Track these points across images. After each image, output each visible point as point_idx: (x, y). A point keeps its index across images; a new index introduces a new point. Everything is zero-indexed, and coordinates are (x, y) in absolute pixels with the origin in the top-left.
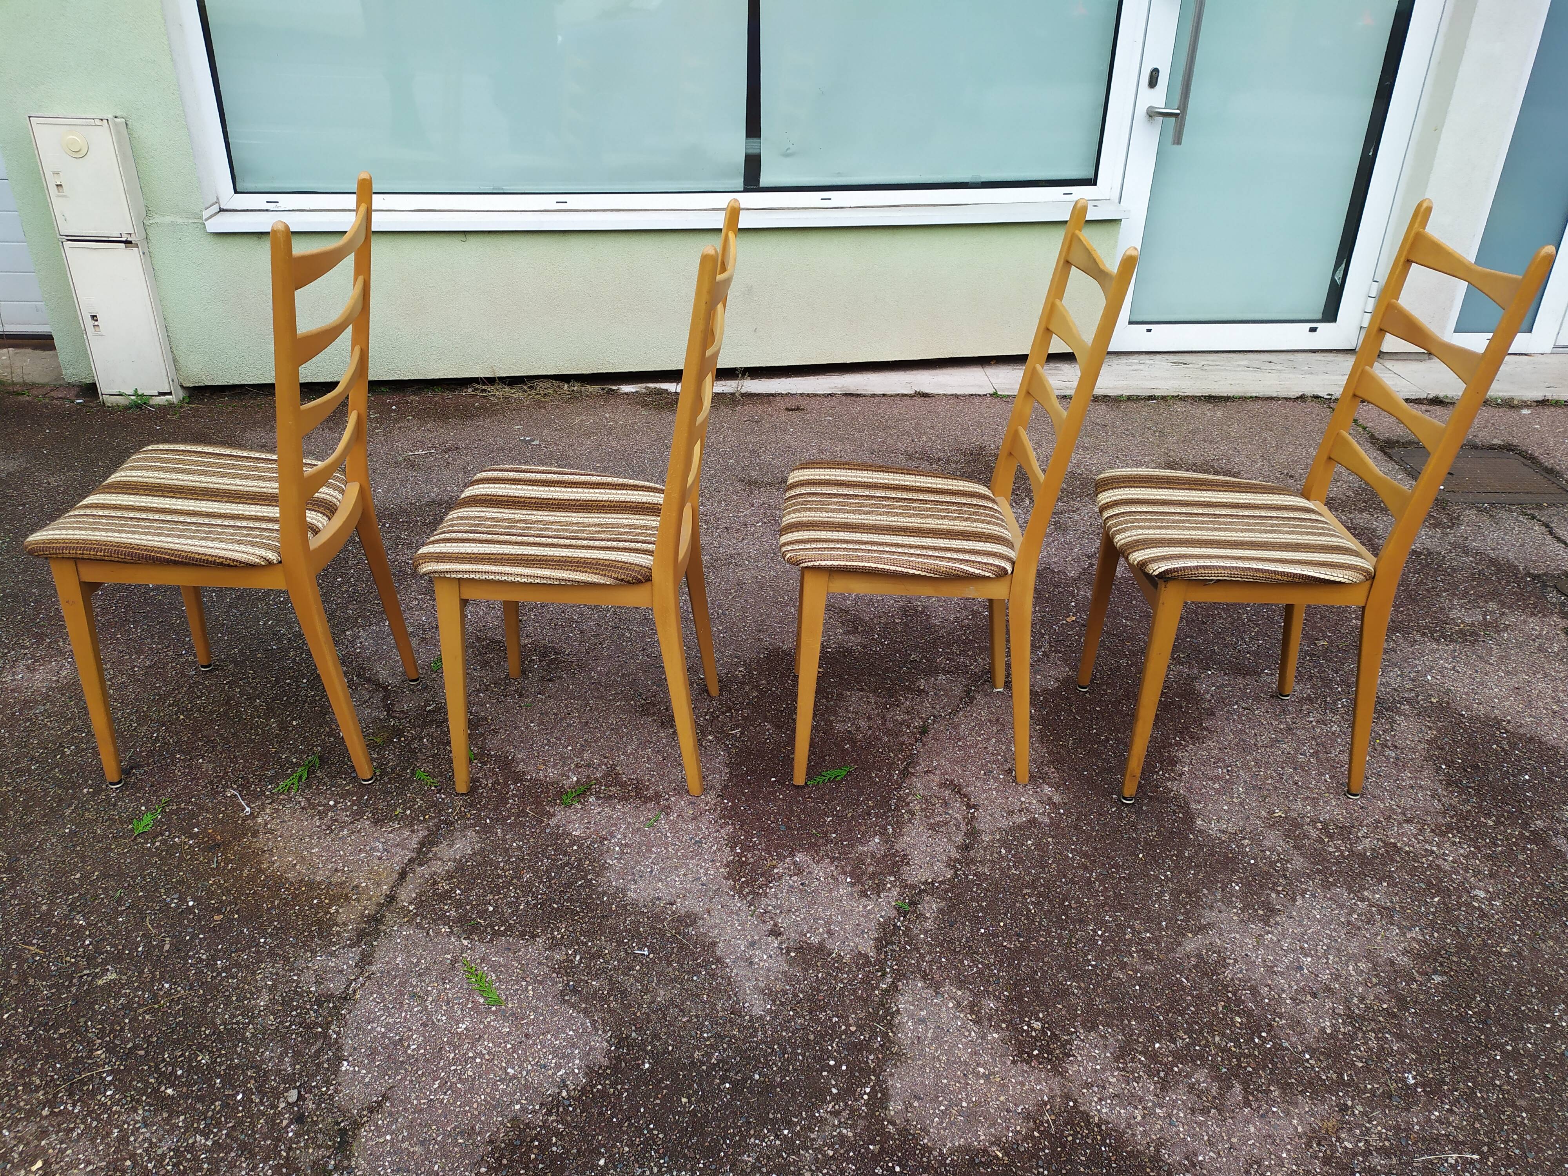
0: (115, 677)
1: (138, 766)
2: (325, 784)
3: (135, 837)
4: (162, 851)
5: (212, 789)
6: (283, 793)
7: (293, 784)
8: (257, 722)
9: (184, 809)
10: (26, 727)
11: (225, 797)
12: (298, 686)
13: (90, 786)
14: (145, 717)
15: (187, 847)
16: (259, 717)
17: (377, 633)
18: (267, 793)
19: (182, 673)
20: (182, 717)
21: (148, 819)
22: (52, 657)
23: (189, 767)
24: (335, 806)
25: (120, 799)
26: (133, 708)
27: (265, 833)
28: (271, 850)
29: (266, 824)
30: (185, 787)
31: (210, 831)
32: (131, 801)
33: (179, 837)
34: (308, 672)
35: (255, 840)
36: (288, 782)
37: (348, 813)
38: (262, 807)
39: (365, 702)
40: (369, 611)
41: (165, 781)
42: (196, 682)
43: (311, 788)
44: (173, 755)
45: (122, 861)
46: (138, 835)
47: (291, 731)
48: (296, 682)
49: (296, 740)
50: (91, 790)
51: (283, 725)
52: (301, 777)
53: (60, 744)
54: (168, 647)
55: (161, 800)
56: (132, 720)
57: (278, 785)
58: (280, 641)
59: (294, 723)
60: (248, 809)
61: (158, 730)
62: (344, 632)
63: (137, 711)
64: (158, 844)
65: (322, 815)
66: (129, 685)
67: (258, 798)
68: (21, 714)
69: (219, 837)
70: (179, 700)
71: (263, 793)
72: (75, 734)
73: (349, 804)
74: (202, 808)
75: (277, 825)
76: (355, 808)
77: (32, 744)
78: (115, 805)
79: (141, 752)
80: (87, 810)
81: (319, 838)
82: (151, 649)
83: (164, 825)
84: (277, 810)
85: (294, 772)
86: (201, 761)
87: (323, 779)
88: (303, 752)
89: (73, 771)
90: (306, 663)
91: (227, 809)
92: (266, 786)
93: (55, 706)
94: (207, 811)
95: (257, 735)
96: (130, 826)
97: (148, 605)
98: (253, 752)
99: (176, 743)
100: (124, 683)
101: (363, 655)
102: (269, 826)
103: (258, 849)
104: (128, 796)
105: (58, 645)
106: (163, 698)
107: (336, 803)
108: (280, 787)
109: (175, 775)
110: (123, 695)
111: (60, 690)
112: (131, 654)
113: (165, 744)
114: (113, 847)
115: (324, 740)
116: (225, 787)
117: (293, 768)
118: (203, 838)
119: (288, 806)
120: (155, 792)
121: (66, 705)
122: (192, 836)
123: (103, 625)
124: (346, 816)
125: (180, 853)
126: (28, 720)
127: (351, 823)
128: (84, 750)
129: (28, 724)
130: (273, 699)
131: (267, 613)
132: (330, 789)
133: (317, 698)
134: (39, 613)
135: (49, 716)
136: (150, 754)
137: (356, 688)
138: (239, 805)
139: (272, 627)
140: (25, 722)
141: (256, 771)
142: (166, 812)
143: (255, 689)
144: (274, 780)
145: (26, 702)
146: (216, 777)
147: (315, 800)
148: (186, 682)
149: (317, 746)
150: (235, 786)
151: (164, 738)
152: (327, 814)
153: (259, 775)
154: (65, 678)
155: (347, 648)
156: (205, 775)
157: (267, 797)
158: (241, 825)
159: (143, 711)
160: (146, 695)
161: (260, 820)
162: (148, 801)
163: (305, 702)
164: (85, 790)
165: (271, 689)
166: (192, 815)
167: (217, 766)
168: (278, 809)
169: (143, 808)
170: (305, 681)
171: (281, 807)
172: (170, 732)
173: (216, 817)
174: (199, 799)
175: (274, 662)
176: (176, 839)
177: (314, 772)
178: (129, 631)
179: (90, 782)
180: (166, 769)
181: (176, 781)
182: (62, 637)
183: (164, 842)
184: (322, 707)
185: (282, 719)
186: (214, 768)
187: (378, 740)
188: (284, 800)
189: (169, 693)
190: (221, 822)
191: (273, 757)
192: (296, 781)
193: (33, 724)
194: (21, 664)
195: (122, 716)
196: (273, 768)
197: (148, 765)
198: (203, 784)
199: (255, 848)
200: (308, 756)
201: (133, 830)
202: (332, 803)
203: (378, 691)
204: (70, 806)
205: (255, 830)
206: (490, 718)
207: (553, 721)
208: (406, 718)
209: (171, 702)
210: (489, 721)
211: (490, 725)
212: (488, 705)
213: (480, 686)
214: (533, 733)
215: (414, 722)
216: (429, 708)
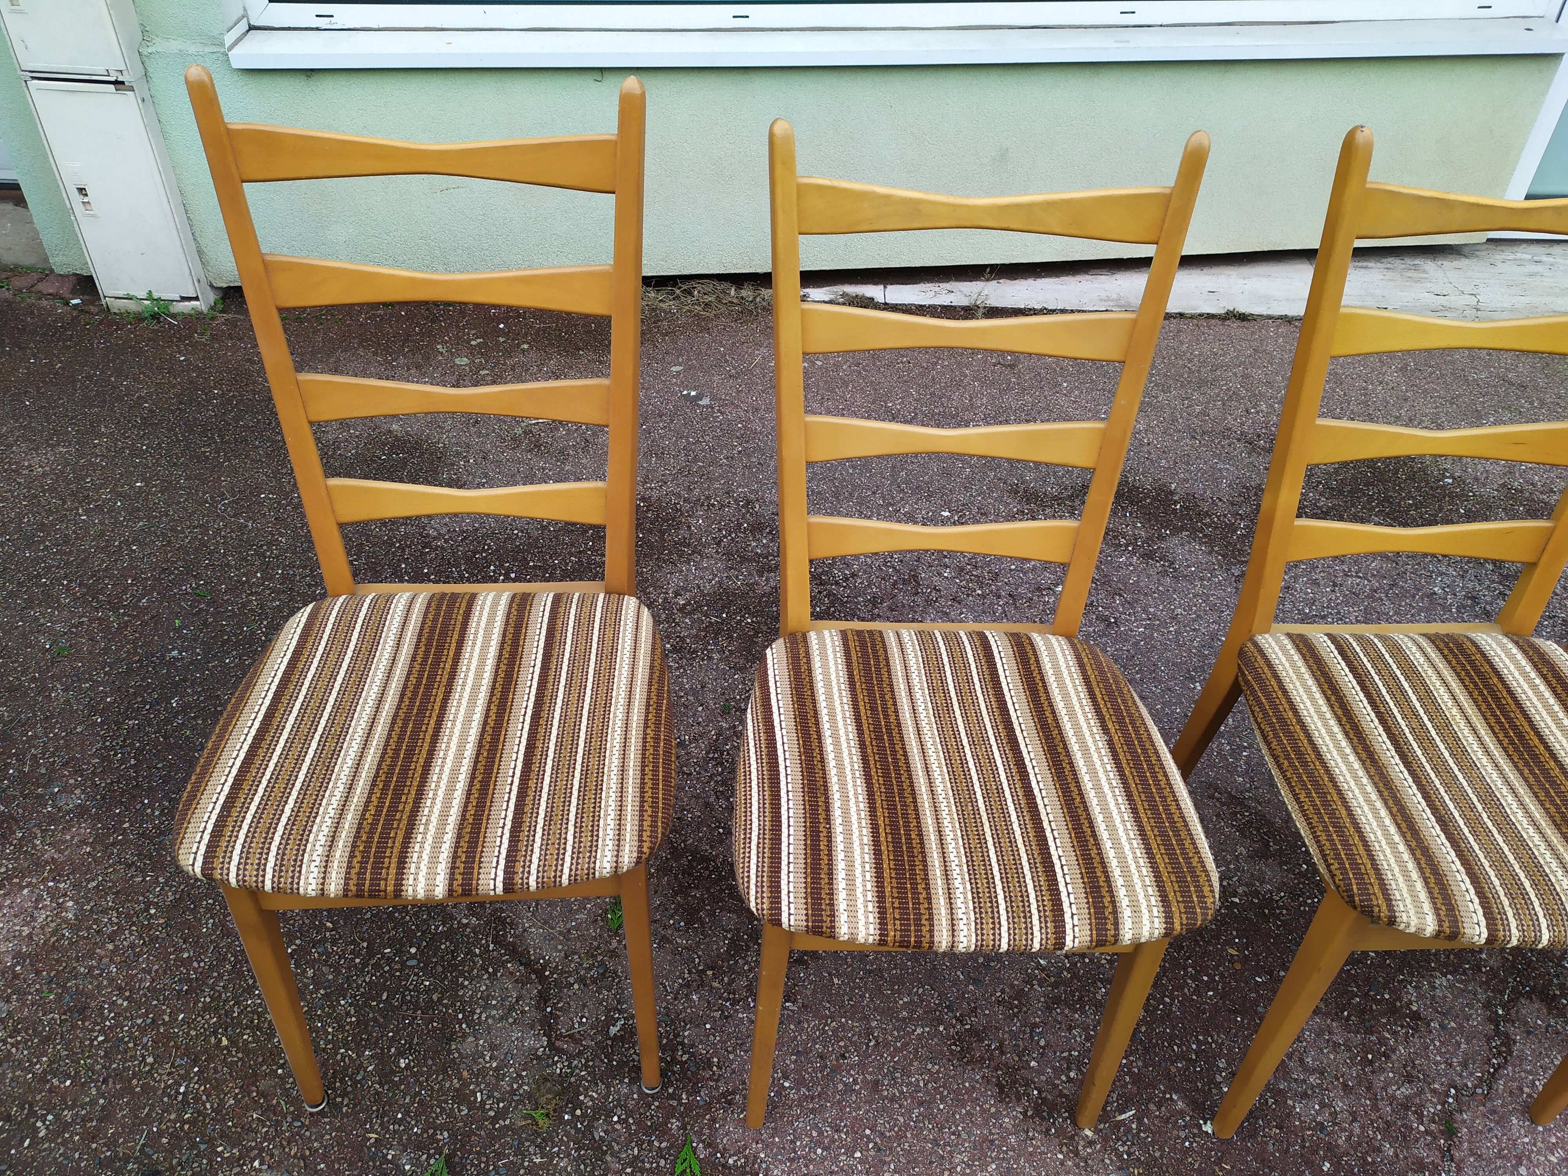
0: (120, 929)
8: (343, 1058)
12: (404, 965)
14: (168, 1037)
16: (346, 1045)
20: (225, 1041)
22: (24, 877)
26: (147, 1014)
39: (512, 1008)
44: (211, 1143)
47: (398, 1085)
48: (400, 952)
49: (407, 1112)
51: (385, 1069)
53: (31, 1106)
56: (145, 1047)
59: (402, 1063)
61: (187, 1077)
63: (153, 1021)
66: (142, 953)
70: (220, 996)
79: (160, 1134)
86: (256, 1163)
88: (419, 1144)
93: (24, 1004)
95: (345, 1093)
98: (340, 1142)
99: (217, 1111)
100: (133, 946)
105: (34, 846)
106: (194, 989)
110: (132, 977)
111: (34, 959)
112: (144, 872)
113: (199, 1113)
115: (452, 1111)
121: (43, 1004)
130: (366, 998)
133: (435, 997)
135: (16, 1030)
136: (175, 1141)
137: (495, 972)
143: (337, 969)
148: (229, 947)
149: (442, 1128)
151: (197, 1098)
154: (43, 929)
159: (164, 1023)
160: (167, 980)
163: (417, 1005)
165: (362, 971)
170: (413, 950)
182: (40, 825)
184: (444, 1021)
185: (382, 1050)
187: (541, 1120)
189: (204, 977)
191: (373, 1158)
195: (130, 1035)
200: (429, 1157)
203: (529, 980)
206: (716, 1060)
207: (819, 1075)
208: (580, 1054)
209: (208, 1000)
210: (715, 1068)
211: (717, 1081)
212: (708, 1026)
213: (690, 972)
214: (790, 1107)
215: (593, 1067)
216: (613, 1030)
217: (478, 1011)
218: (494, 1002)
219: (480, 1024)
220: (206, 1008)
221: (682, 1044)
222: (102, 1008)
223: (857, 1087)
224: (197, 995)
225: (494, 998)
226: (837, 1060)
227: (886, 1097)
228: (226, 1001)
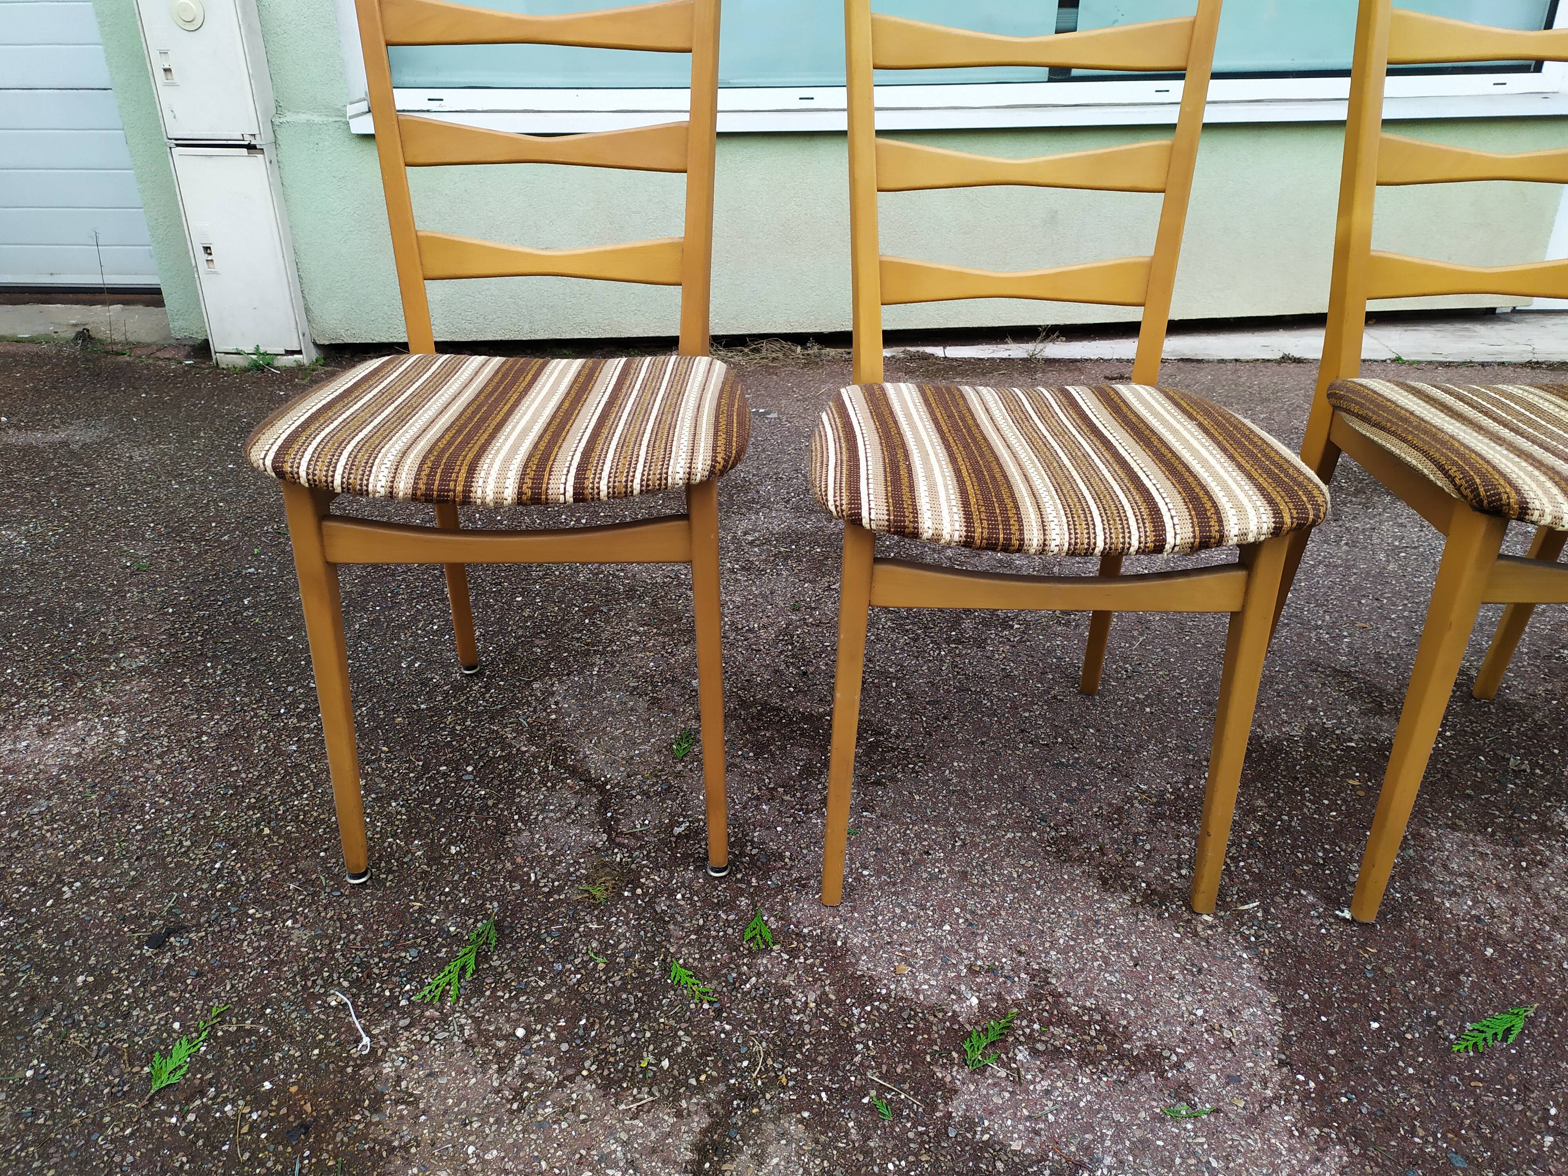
0: (170, 750)
1: (178, 930)
2: (507, 986)
3: (152, 1097)
4: (197, 1136)
5: (304, 988)
6: (430, 1004)
7: (449, 984)
8: (390, 845)
9: (250, 1032)
10: (10, 840)
11: (326, 1007)
12: (459, 779)
13: (91, 971)
14: (208, 827)
15: (245, 1129)
16: (395, 836)
17: (580, 687)
18: (403, 1003)
19: (276, 747)
20: (267, 831)
21: (181, 1053)
22: (79, 714)
23: (269, 935)
24: (527, 1039)
25: (139, 1002)
26: (188, 811)
27: (397, 1102)
28: (405, 1148)
29: (399, 1079)
30: (258, 980)
31: (294, 1089)
32: (157, 1010)
33: (234, 1102)
34: (475, 752)
35: (376, 1119)
36: (440, 979)
37: (552, 1059)
38: (392, 1037)
39: (570, 812)
40: (566, 650)
41: (222, 966)
42: (296, 765)
43: (482, 993)
44: (243, 907)
45: (117, 1159)
46: (159, 1091)
47: (447, 867)
48: (456, 769)
49: (455, 887)
50: (91, 979)
51: (434, 856)
52: (463, 969)
53: (59, 876)
54: (257, 702)
55: (209, 1011)
56: (183, 834)
57: (422, 984)
58: (430, 697)
59: (453, 850)
60: (366, 1040)
61: (224, 857)
62: (529, 684)
63: (194, 816)
64: (191, 1117)
65: (503, 1061)
66: (189, 767)
67: (384, 1013)
68: (9, 816)
69: (308, 1107)
70: (266, 798)
71: (394, 1000)
72: (87, 858)
73: (553, 1036)
74: (282, 1031)
75: (419, 1082)
76: (564, 1047)
77: (12, 874)
78: (127, 1015)
79: (191, 898)
80: (76, 1025)
81: (499, 1121)
82: (233, 704)
83: (208, 1070)
84: (420, 1045)
85: (452, 956)
86: (289, 923)
87: (503, 973)
88: (466, 911)
89: (68, 935)
90: (471, 737)
91: (327, 1036)
92: (401, 986)
93: (65, 801)
94: (292, 1042)
95: (390, 871)
96: (147, 1069)
97: (238, 631)
98: (381, 909)
99: (252, 883)
100: (181, 762)
101: (562, 726)
102: (404, 1084)
103: (381, 1143)
104: (153, 995)
105: (94, 693)
106: (240, 793)
107: (530, 1032)
108: (427, 989)
109: (242, 953)
110: (177, 784)
111: (80, 770)
112: (199, 712)
113: (233, 884)
114: (107, 1119)
115: (503, 886)
116: (328, 983)
117: (449, 945)
118: (279, 1107)
119: (440, 1036)
120: (203, 988)
121: (84, 802)
122: (259, 1101)
123: (167, 662)
124: (549, 1068)
125: (233, 1142)
126: (17, 826)
127: (560, 1085)
128: (94, 891)
129: (15, 834)
130: (420, 802)
131: (413, 648)
132: (516, 997)
133: (490, 803)
134: (76, 640)
135: (53, 820)
136: (206, 904)
137: (554, 786)
138: (351, 1028)
139: (420, 672)
140: (11, 831)
141: (385, 950)
142: (216, 1038)
143: (390, 780)
144: (415, 971)
145: (22, 790)
146: (313, 961)
147: (489, 1022)
148: (280, 763)
149: (492, 899)
150: (346, 984)
151: (232, 872)
152: (512, 1061)
153: (390, 959)
154: (92, 749)
155: (535, 711)
156: (295, 955)
157: (403, 1012)
158: (352, 1078)
159: (205, 818)
160: (213, 786)
161: (387, 1068)
162: (189, 1008)
163: (471, 808)
164: (81, 979)
165: (416, 782)
166: (265, 1048)
167: (317, 936)
168: (421, 1042)
169: (176, 1025)
170: (470, 769)
171: (426, 1039)
172: (244, 860)
173: (305, 1058)
174: (280, 1009)
175: (421, 732)
176: (228, 1108)
177: (487, 959)
178: (203, 673)
179: (93, 960)
180: (228, 938)
181: (243, 967)
182: (101, 679)
183: (204, 1113)
184: (498, 819)
185: (433, 840)
186: (311, 940)
187: (598, 894)
188: (433, 1020)
189: (251, 784)
190: (315, 1068)
191: (415, 922)
192: (454, 976)
193: (23, 834)
194: (31, 724)
195: (169, 825)
196: (414, 945)
197: (199, 927)
198: (289, 975)
199: (375, 1140)
200: (476, 921)
201: (150, 1077)
202: (520, 1032)
203: (589, 792)
204: (47, 1013)
205: (376, 1093)
206: (788, 854)
207: (901, 866)
208: (641, 847)
209: (253, 800)
210: (787, 860)
211: (790, 870)
212: (779, 829)
213: (759, 789)
214: (870, 890)
215: (656, 857)
216: (677, 830)
217: (535, 813)
218: (552, 807)
219: (536, 823)
220: (250, 807)
221: (752, 841)
222: (143, 806)
223: (944, 876)
224: (242, 797)
225: (551, 804)
226: (921, 855)
227: (976, 884)
228: (273, 801)
